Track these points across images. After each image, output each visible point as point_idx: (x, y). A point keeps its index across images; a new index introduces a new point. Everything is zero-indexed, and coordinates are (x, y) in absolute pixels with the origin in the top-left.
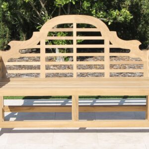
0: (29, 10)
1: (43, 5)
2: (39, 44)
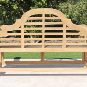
2: (20, 27)
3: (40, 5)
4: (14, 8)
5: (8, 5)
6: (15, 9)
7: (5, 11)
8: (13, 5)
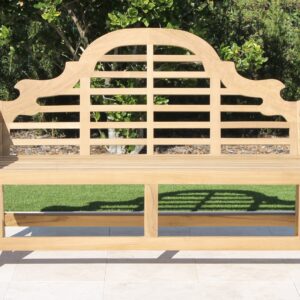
0: (54, 43)
1: (82, 33)
3: (146, 7)
4: (45, 16)
5: (22, 4)
6: (50, 20)
7: (8, 27)
8: (40, 6)
